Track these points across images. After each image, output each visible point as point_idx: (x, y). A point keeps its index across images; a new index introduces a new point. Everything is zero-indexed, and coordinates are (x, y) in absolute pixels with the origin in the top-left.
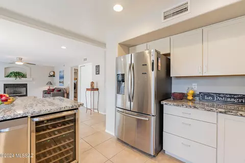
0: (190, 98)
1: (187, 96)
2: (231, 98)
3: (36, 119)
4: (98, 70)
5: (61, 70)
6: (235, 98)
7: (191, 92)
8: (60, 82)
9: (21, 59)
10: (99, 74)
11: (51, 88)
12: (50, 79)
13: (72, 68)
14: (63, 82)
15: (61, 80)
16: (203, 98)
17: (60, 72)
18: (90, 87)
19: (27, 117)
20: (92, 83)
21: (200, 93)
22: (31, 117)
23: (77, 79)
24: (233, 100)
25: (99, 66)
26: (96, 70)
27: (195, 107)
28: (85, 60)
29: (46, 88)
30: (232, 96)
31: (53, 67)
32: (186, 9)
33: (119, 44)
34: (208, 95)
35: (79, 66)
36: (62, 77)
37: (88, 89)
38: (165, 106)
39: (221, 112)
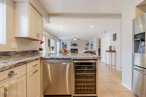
3: (75, 61)
4: (115, 37)
5: (91, 41)
8: (91, 48)
9: (75, 37)
10: (116, 40)
11: (87, 51)
12: (86, 47)
13: (97, 39)
14: (92, 48)
15: (92, 47)
17: (91, 42)
18: (108, 50)
19: (71, 59)
20: (110, 47)
22: (73, 60)
23: (100, 46)
25: (116, 34)
26: (113, 37)
28: (105, 32)
29: (85, 51)
31: (88, 40)
33: (137, 6)
35: (101, 37)
36: (92, 45)
37: (107, 51)
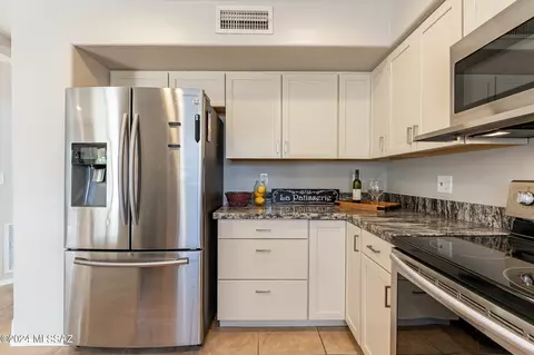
0: (260, 200)
1: (255, 197)
2: (312, 195)
6: (316, 195)
7: (261, 189)
16: (278, 200)
21: (273, 190)
24: (314, 198)
27: (278, 216)
30: (314, 192)
32: (264, 25)
34: (285, 192)
38: (221, 224)
39: (313, 218)
